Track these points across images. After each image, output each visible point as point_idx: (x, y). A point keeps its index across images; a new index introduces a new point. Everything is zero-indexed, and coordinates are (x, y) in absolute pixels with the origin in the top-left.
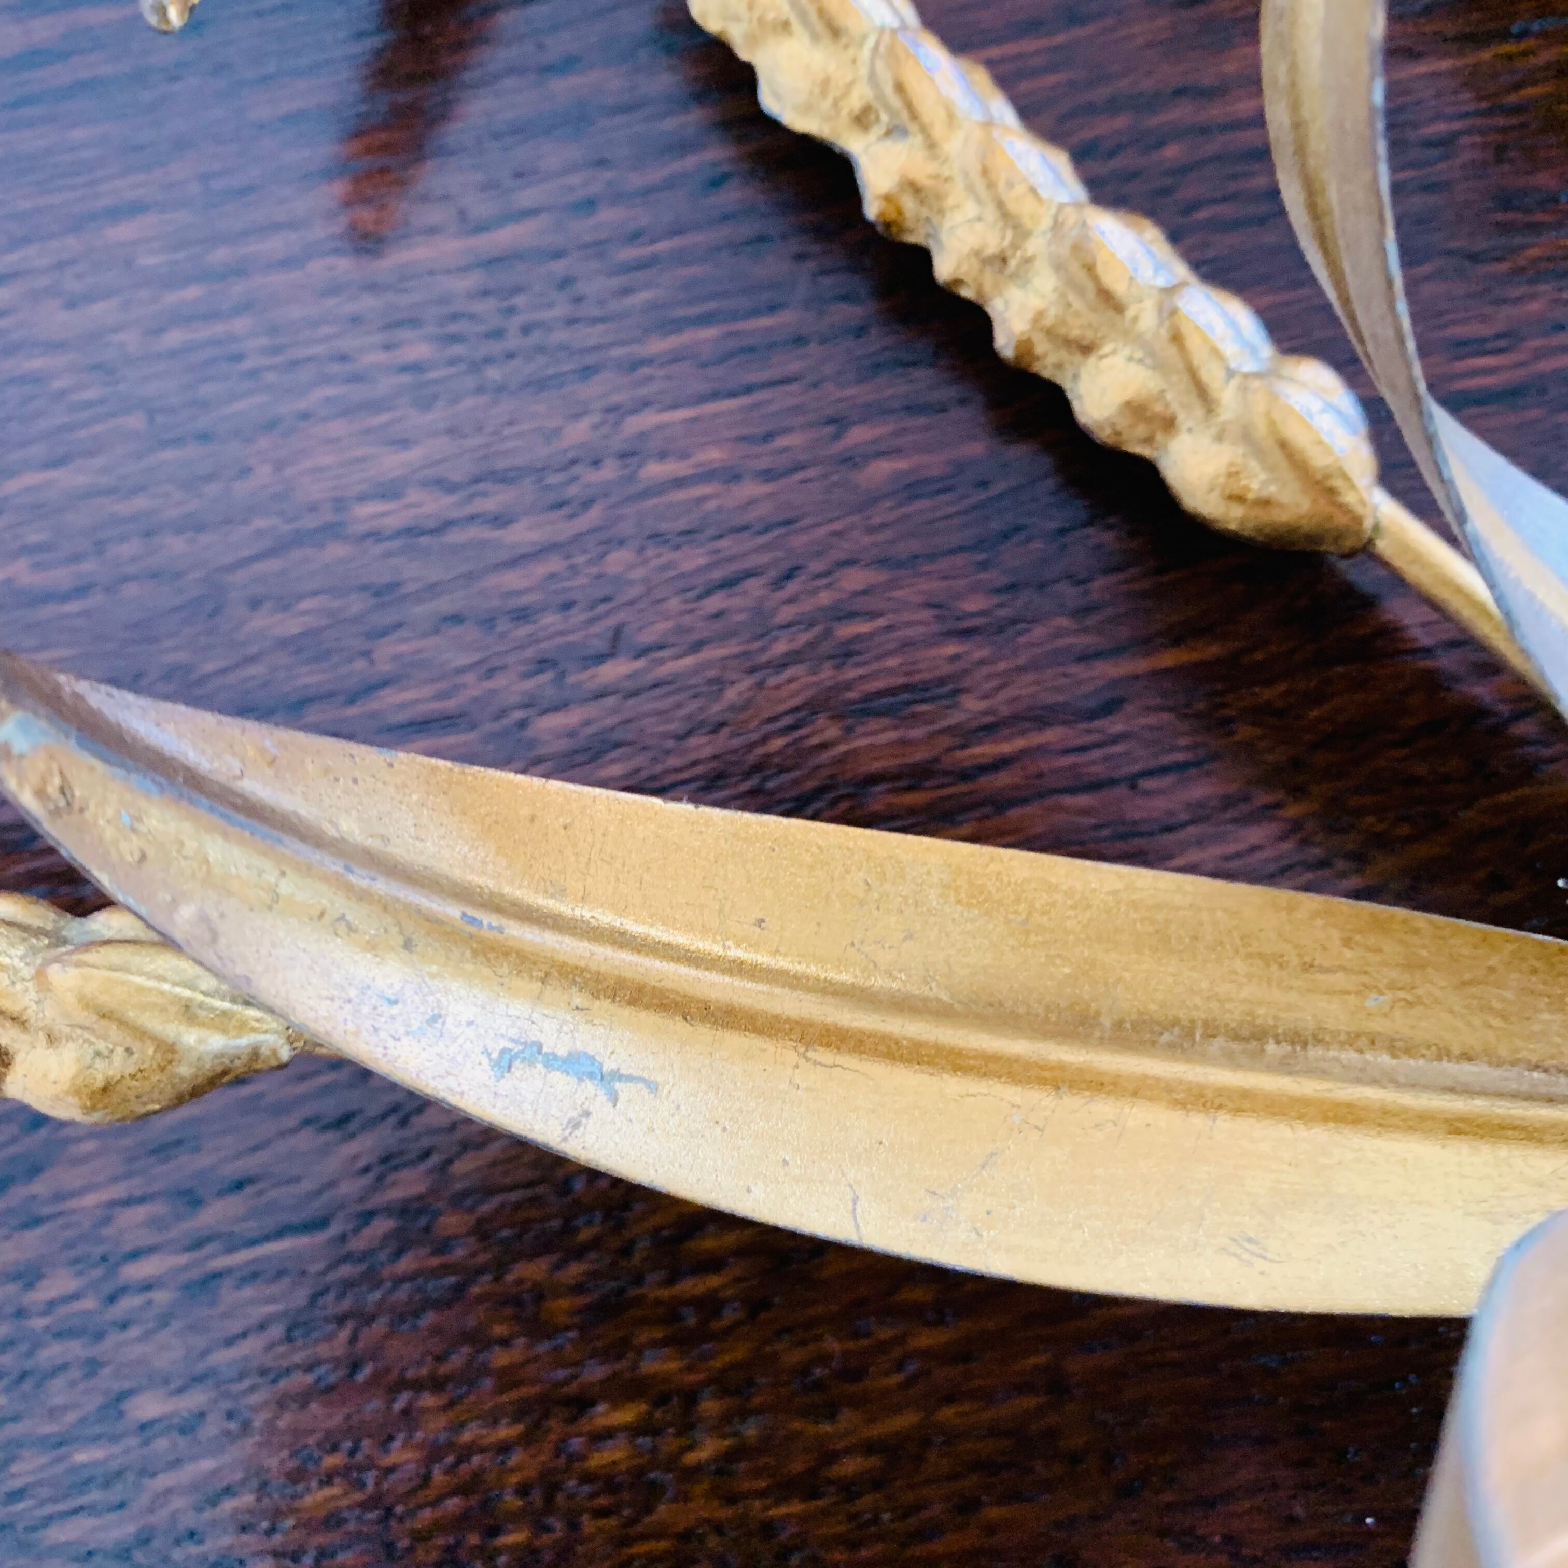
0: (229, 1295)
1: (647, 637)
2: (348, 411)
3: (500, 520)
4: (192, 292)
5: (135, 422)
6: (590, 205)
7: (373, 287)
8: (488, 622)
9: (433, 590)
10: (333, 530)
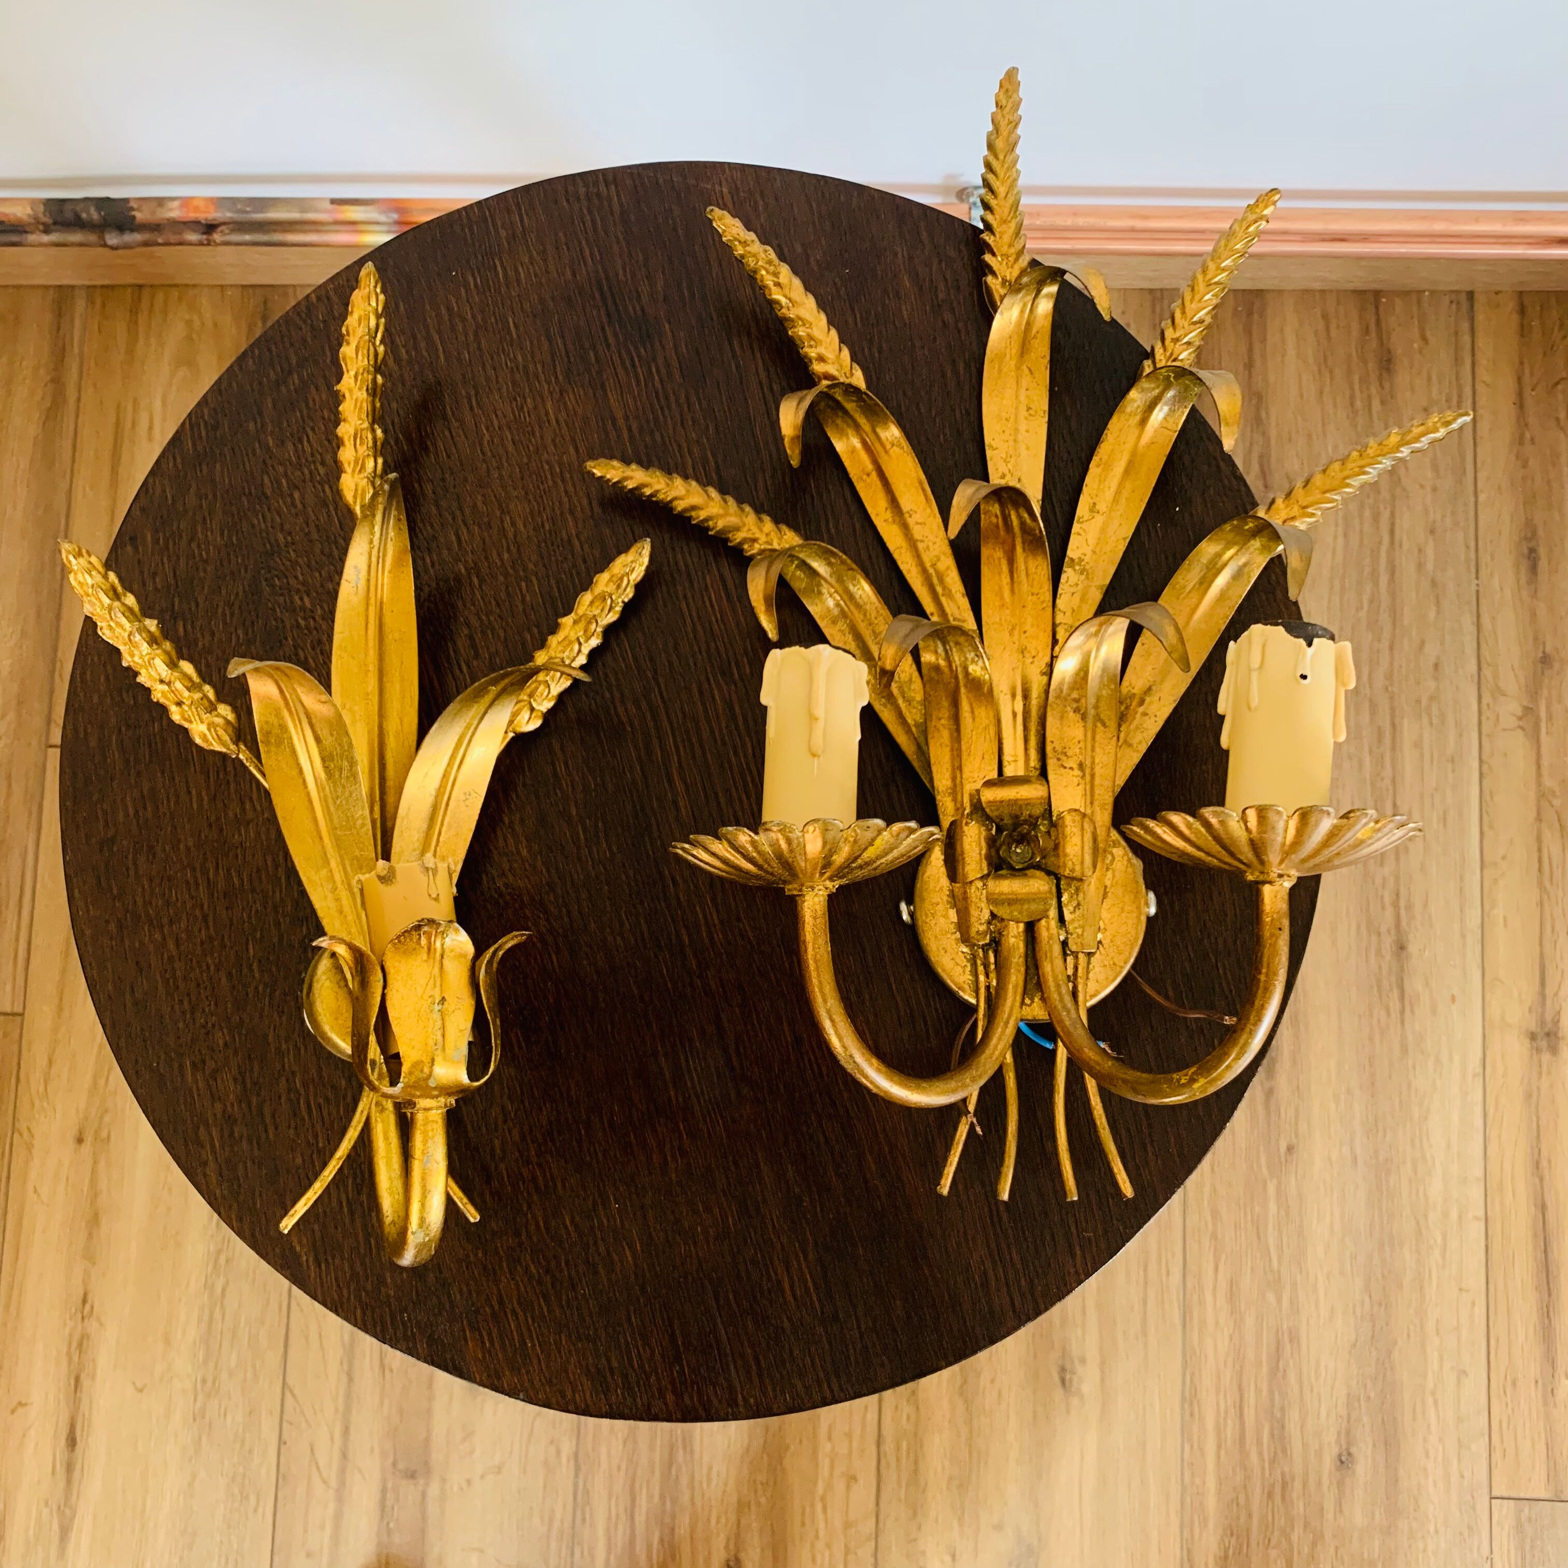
1: (484, 588)
2: (531, 512)
3: (509, 550)
4: (558, 470)
5: (525, 460)
6: (585, 561)
7: (562, 513)
8: (484, 550)
9: (490, 536)
10: (503, 512)
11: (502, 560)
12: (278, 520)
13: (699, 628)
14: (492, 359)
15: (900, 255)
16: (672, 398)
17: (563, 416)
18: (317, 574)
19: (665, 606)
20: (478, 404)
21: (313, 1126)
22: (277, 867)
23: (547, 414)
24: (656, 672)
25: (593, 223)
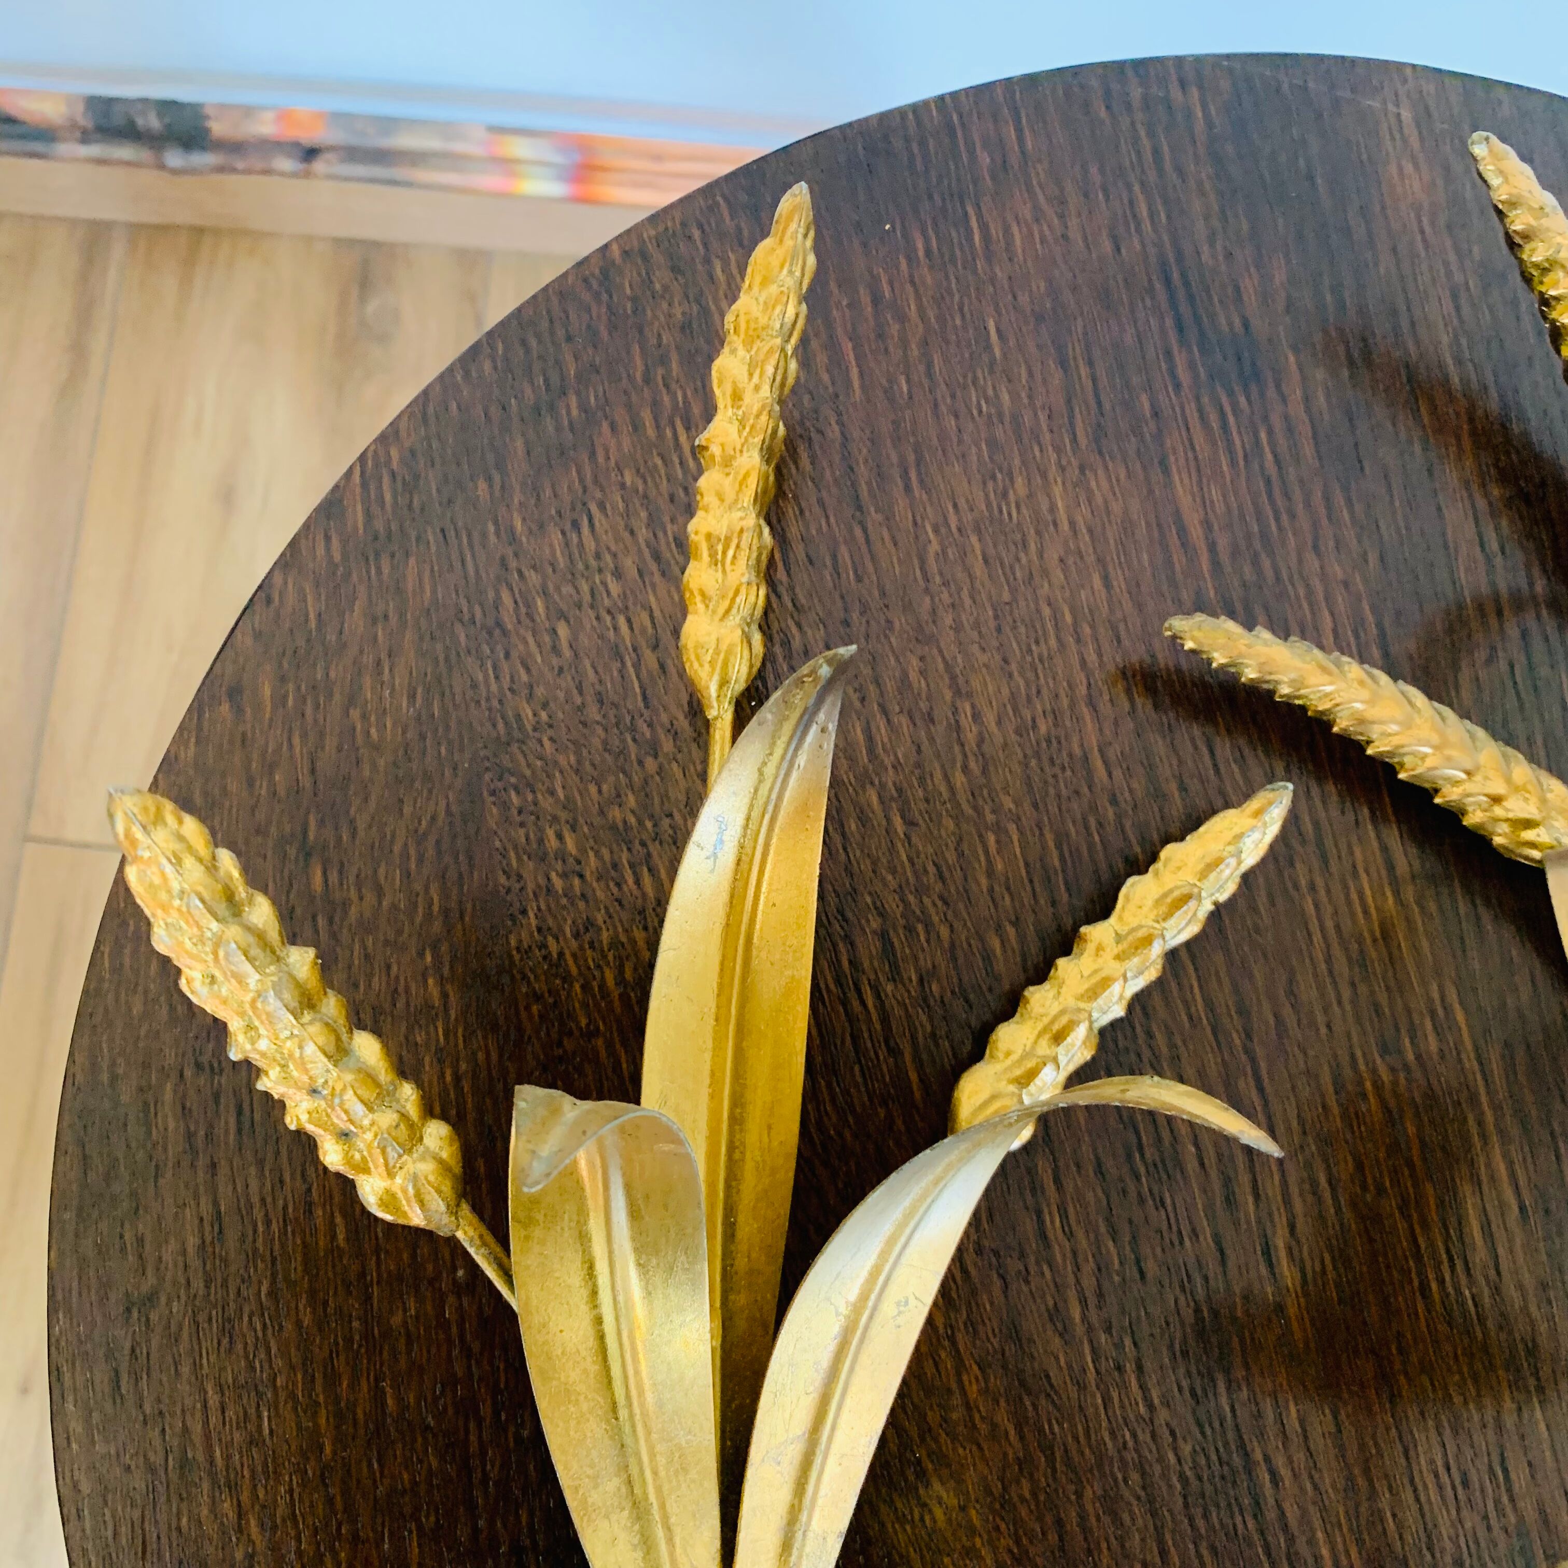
0: (616, 665)
1: (914, 839)
2: (1013, 696)
3: (965, 769)
4: (1068, 618)
5: (1006, 597)
7: (1073, 705)
8: (918, 765)
9: (932, 739)
10: (958, 693)
11: (952, 789)
12: (524, 677)
13: (1337, 951)
14: (953, 396)
16: (1297, 495)
17: (1083, 515)
18: (593, 789)
19: (1273, 904)
20: (921, 482)
23: (1053, 509)
24: (1249, 1036)
25: (1156, 152)
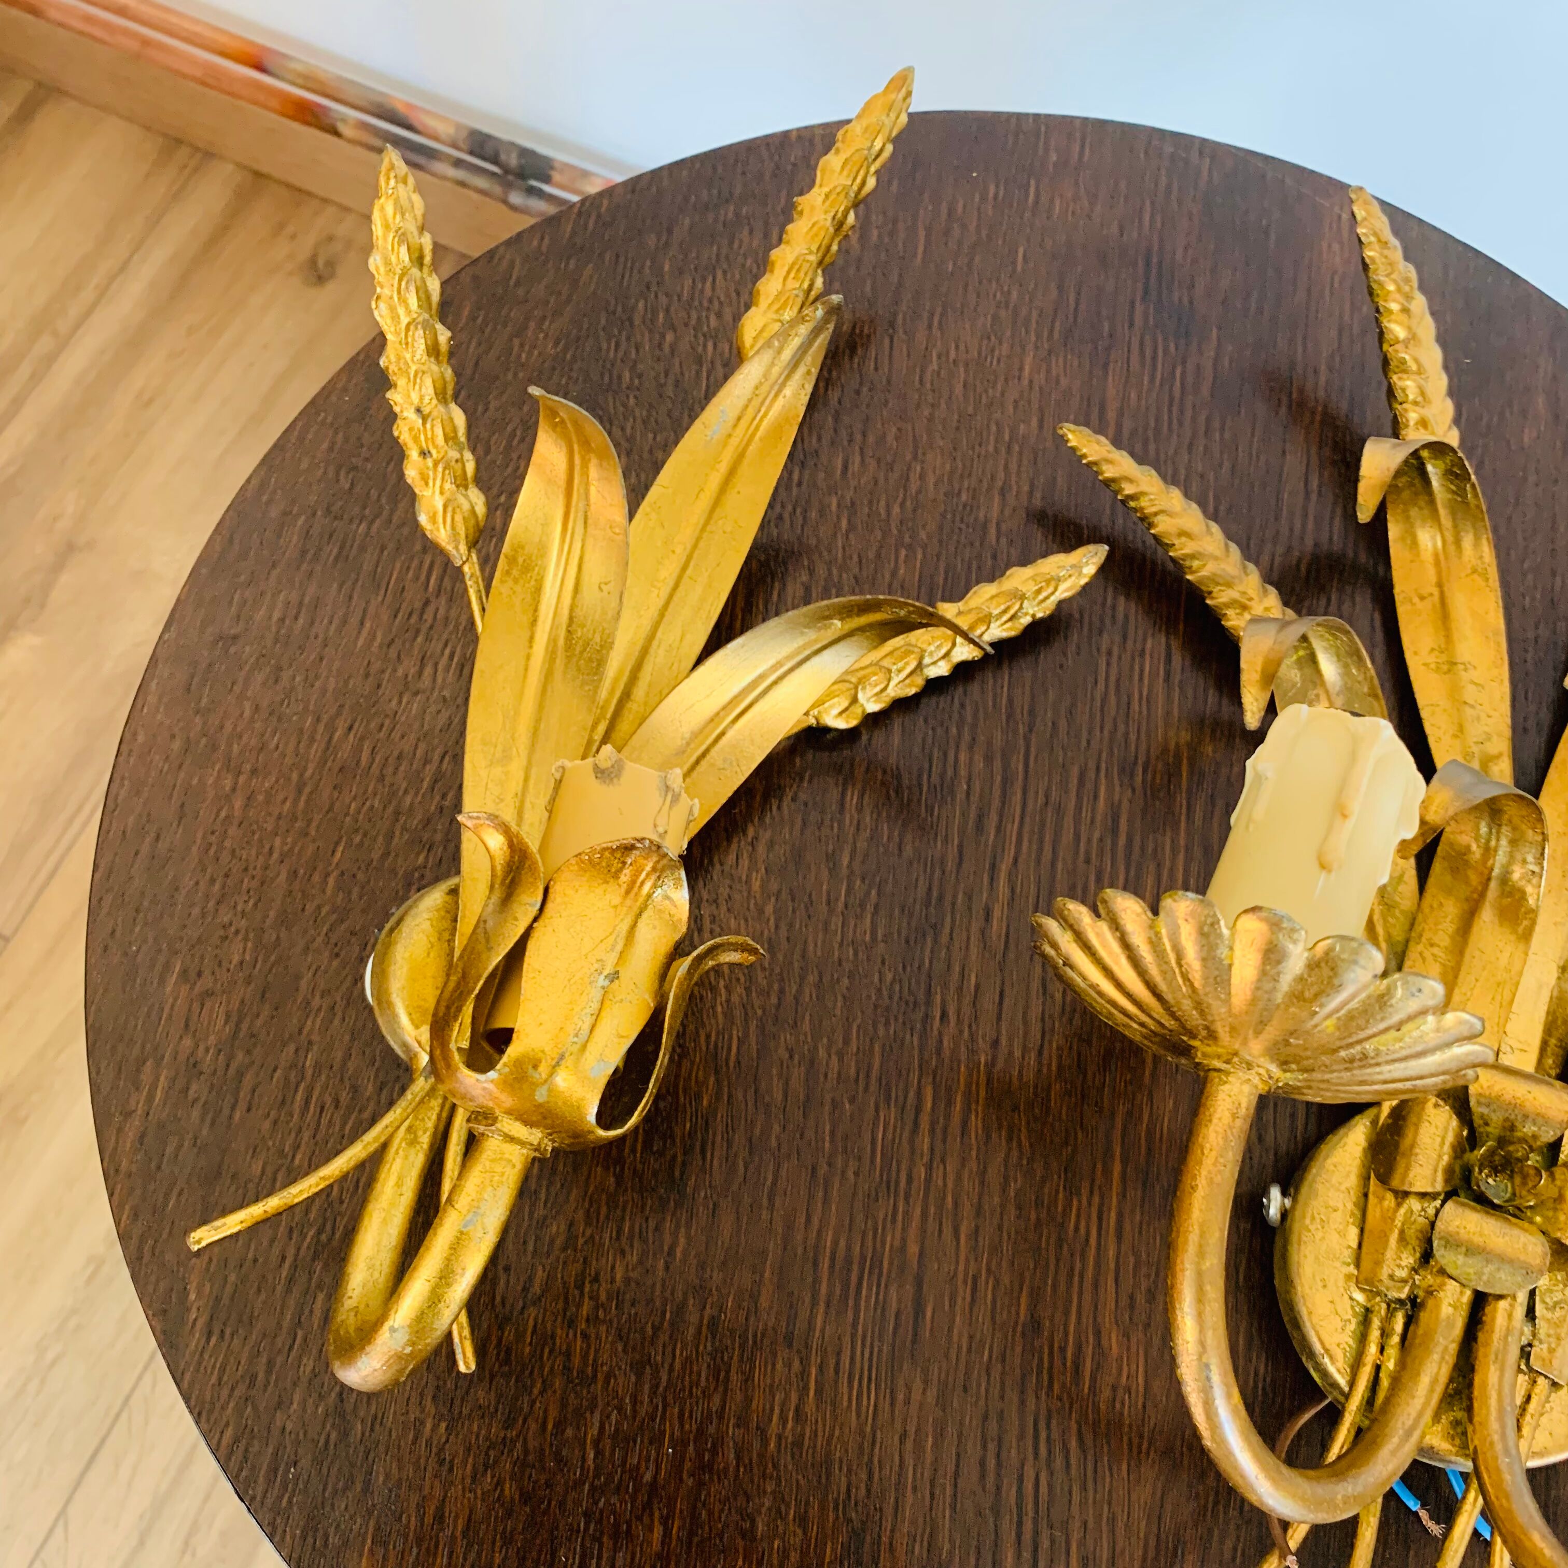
0: (694, 367)
1: (851, 536)
2: (952, 472)
3: (902, 505)
4: (1007, 437)
5: (970, 410)
7: (989, 490)
8: (871, 493)
9: (886, 480)
10: (915, 457)
11: (888, 514)
12: (633, 356)
13: (1112, 698)
14: (980, 283)
15: (1541, 371)
16: (1189, 413)
17: (1040, 379)
18: (651, 436)
20: (940, 323)
21: (300, 1131)
22: (426, 761)
23: (1021, 369)
24: (1031, 731)
25: (1169, 187)
